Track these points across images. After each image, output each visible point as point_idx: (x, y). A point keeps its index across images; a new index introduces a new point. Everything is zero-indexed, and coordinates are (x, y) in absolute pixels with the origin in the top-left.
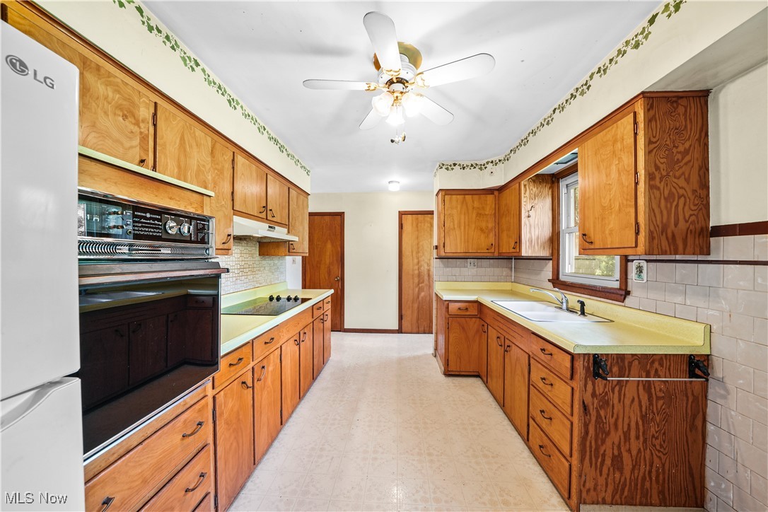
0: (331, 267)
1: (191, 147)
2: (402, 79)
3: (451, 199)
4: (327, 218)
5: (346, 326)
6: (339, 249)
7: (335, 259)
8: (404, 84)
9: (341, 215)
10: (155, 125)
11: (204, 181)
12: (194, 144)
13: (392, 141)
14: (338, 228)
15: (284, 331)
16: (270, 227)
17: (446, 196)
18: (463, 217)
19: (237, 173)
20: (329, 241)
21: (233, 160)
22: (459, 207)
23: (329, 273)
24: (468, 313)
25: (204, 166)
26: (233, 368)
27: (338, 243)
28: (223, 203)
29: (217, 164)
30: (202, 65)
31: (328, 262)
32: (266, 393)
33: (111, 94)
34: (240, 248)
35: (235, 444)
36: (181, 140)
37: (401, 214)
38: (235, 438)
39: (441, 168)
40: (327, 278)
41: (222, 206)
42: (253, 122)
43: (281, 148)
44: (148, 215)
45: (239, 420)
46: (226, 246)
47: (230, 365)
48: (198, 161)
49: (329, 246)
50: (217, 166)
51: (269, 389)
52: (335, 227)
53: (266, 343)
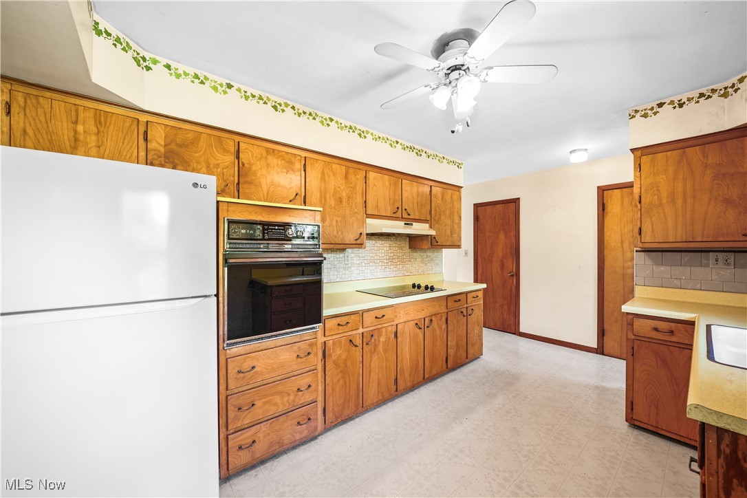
0: (505, 261)
1: (329, 177)
2: (456, 66)
3: (653, 161)
4: (500, 207)
5: (522, 330)
6: (514, 241)
7: (509, 251)
8: (460, 69)
9: (516, 201)
10: (305, 171)
11: (340, 198)
12: (332, 174)
13: (453, 132)
14: (512, 217)
15: (402, 312)
16: (405, 224)
17: (644, 158)
18: (680, 184)
19: (369, 186)
20: (502, 232)
21: (366, 177)
22: (671, 170)
23: (502, 267)
24: (674, 339)
25: (339, 187)
26: (340, 327)
27: (513, 234)
28: (356, 210)
29: (351, 183)
30: (335, 119)
31: (500, 254)
32: (376, 357)
33: (280, 162)
34: (389, 243)
35: (341, 382)
36: (322, 174)
37: (602, 191)
38: (343, 377)
39: (634, 117)
40: (499, 272)
41: (355, 213)
42: (384, 141)
43: (419, 154)
44: (276, 228)
45: (346, 366)
46: (358, 242)
47: (339, 324)
48: (335, 185)
49: (502, 236)
50: (350, 185)
51: (380, 355)
52: (509, 216)
53: (376, 317)
